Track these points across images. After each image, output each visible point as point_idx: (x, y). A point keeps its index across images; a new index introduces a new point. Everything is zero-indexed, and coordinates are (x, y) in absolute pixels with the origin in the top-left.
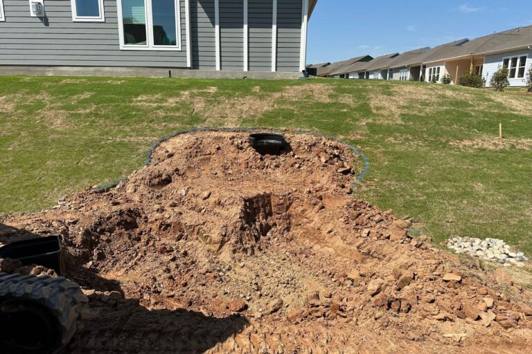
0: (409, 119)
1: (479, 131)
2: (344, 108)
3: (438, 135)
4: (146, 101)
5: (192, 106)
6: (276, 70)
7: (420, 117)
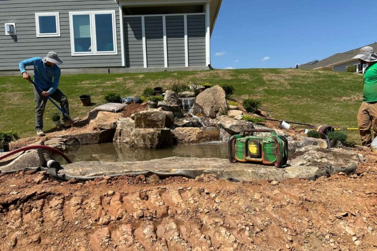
0: (296, 86)
1: (352, 91)
2: (244, 81)
3: (321, 95)
4: (88, 84)
5: (124, 85)
6: (189, 66)
7: (304, 84)
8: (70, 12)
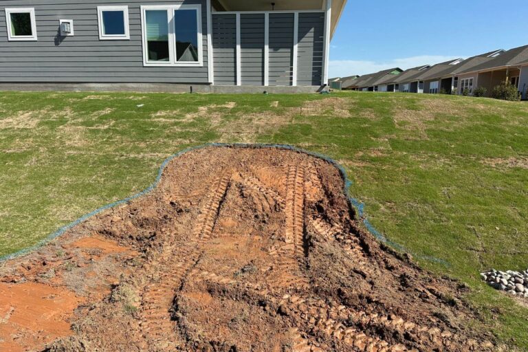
2: (365, 123)
4: (164, 117)
5: (208, 121)
6: (298, 84)
7: (447, 132)
8: (142, 7)
